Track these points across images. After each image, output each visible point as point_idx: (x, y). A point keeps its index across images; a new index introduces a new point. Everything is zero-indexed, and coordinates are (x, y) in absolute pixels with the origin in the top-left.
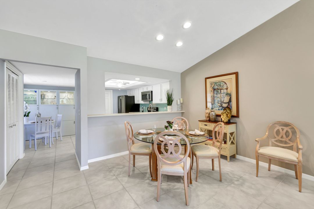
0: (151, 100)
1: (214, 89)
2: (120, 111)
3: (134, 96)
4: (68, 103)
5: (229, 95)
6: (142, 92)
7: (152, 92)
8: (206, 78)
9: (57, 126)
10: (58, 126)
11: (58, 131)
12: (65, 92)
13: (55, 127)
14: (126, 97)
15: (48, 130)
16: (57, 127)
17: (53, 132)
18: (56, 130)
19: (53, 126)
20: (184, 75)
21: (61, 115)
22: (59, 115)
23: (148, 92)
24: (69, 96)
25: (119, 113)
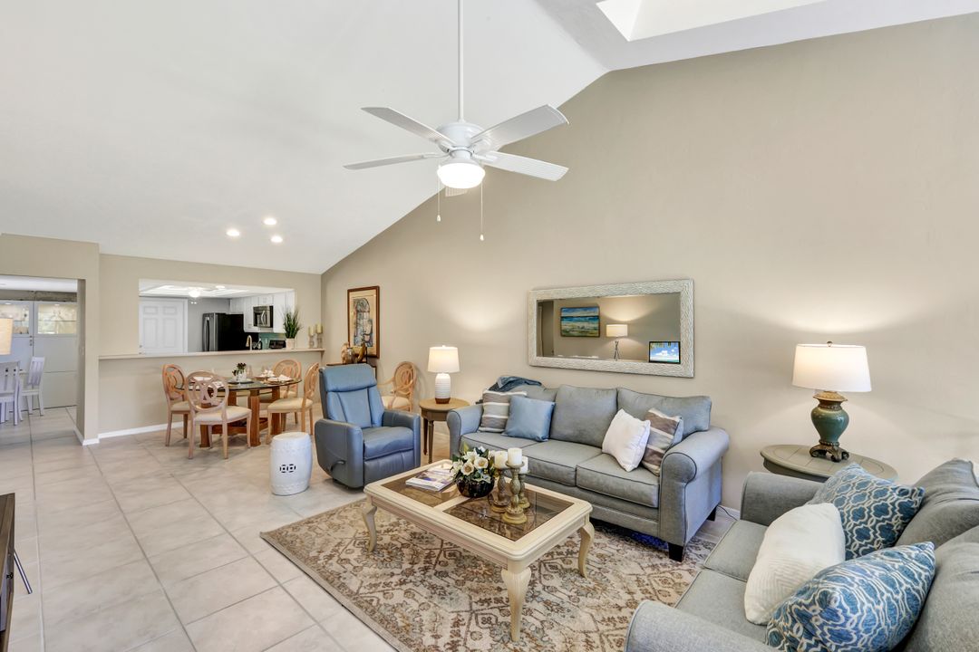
0: (269, 325)
1: (358, 311)
2: (206, 348)
3: (242, 315)
4: (62, 332)
5: (371, 321)
6: (254, 308)
7: (271, 308)
8: (349, 291)
9: (31, 383)
10: (34, 383)
11: (31, 394)
12: (53, 305)
13: (25, 387)
14: (222, 317)
15: (10, 390)
16: (30, 387)
17: (22, 394)
18: (30, 392)
19: (22, 381)
20: (327, 277)
21: (43, 359)
22: (35, 359)
23: (264, 308)
24: (62, 315)
25: (203, 351)
